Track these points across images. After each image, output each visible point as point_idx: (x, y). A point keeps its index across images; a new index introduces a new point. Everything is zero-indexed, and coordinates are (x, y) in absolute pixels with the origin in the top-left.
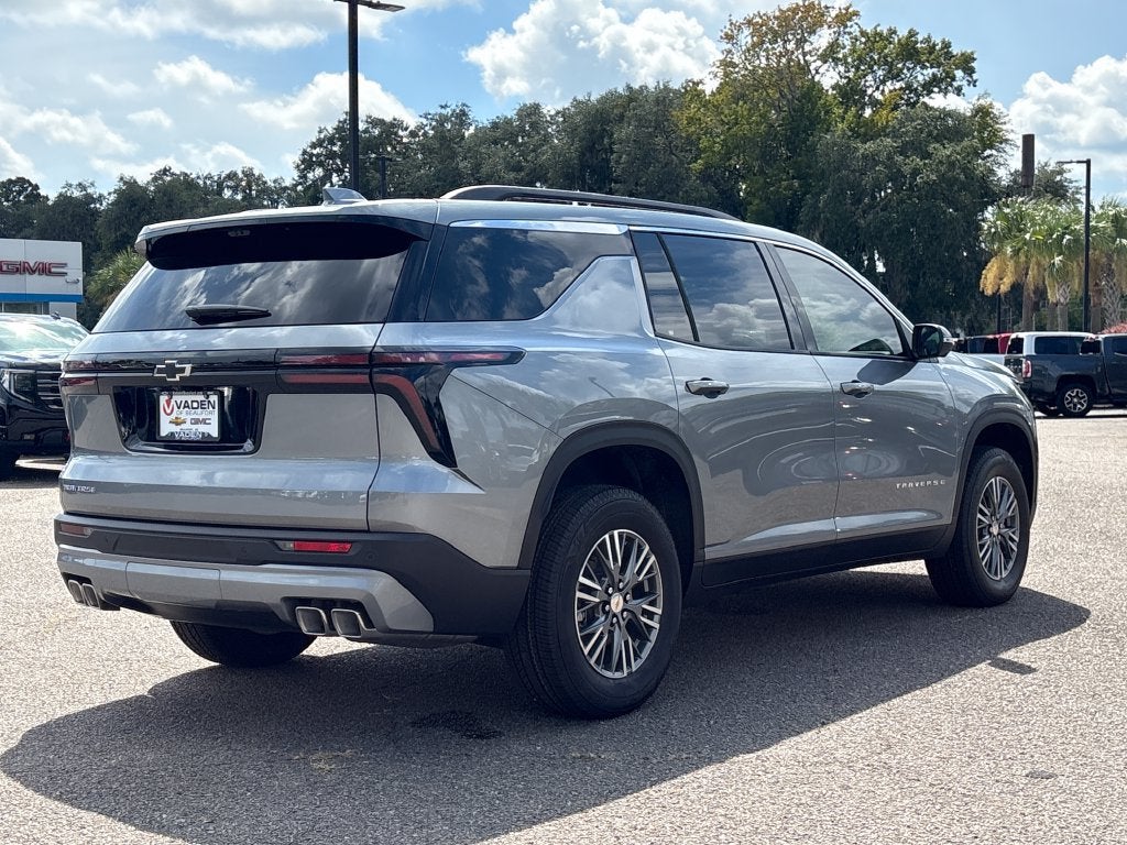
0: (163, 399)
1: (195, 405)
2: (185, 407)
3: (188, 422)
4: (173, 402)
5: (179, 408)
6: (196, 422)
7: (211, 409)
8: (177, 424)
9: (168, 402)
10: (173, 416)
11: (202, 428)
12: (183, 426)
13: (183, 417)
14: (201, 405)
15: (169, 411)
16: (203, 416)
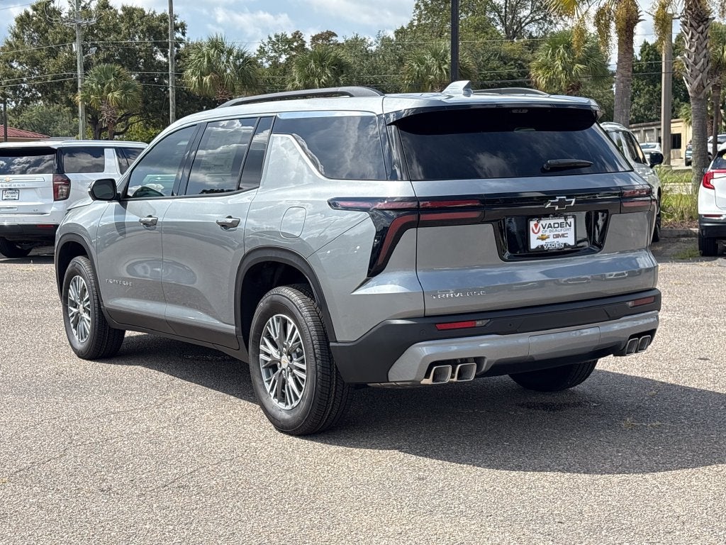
0: (532, 224)
1: (556, 225)
2: (548, 227)
3: (551, 237)
4: (540, 225)
5: (544, 228)
6: (558, 236)
7: (568, 227)
8: (543, 239)
9: (536, 225)
10: (540, 234)
11: (562, 241)
12: (547, 240)
13: (547, 234)
14: (561, 225)
15: (536, 231)
16: (563, 232)
